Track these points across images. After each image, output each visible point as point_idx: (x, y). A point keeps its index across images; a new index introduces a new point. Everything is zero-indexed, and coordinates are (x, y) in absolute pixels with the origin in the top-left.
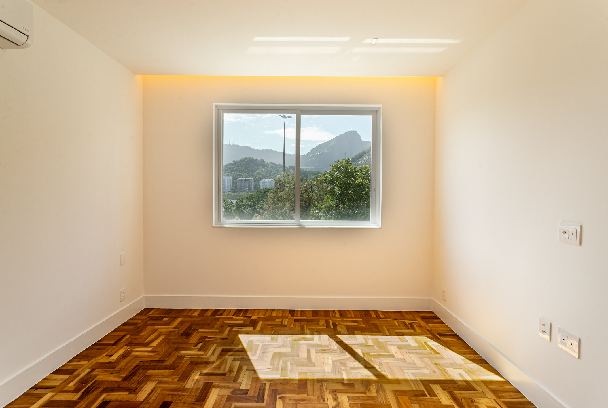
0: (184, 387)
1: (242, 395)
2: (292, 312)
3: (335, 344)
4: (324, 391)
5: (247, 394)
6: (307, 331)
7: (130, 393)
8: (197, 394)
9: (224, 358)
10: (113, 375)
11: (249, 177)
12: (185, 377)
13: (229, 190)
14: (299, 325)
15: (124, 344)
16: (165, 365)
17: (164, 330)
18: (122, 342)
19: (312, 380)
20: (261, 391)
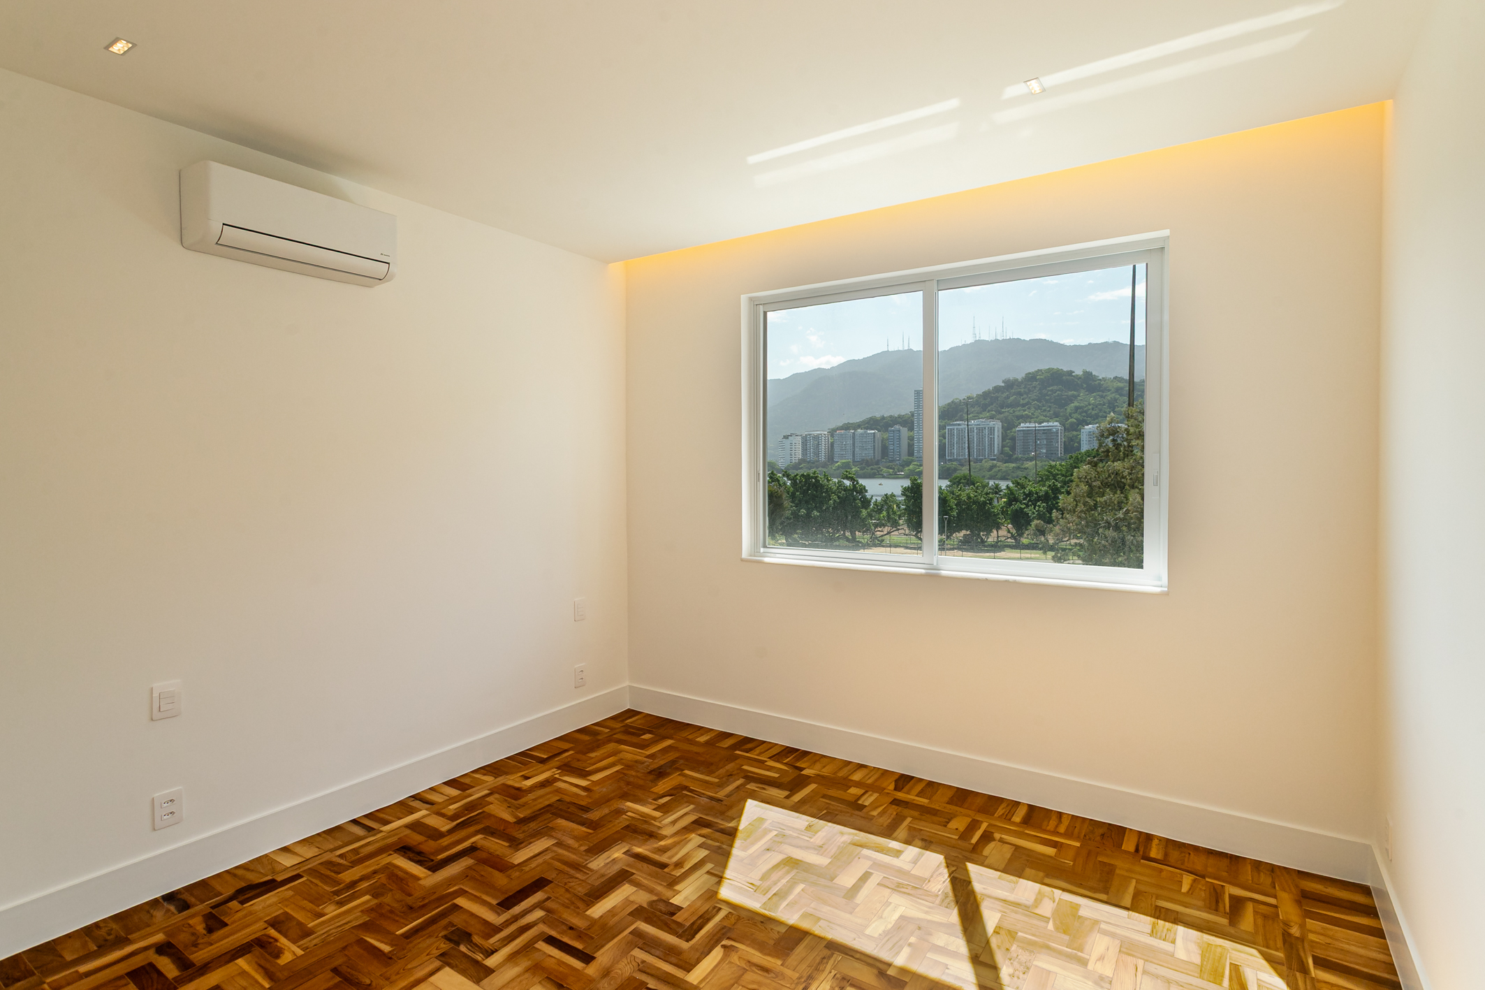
0: (587, 864)
1: (664, 914)
2: (904, 781)
3: (944, 882)
4: (823, 971)
5: (673, 914)
6: (902, 831)
7: (510, 846)
8: (597, 883)
9: (686, 836)
10: (510, 810)
11: (1048, 421)
12: (599, 848)
13: (994, 455)
14: (895, 813)
15: (558, 764)
16: (586, 818)
17: (629, 756)
18: (556, 759)
19: (819, 937)
20: (702, 920)
